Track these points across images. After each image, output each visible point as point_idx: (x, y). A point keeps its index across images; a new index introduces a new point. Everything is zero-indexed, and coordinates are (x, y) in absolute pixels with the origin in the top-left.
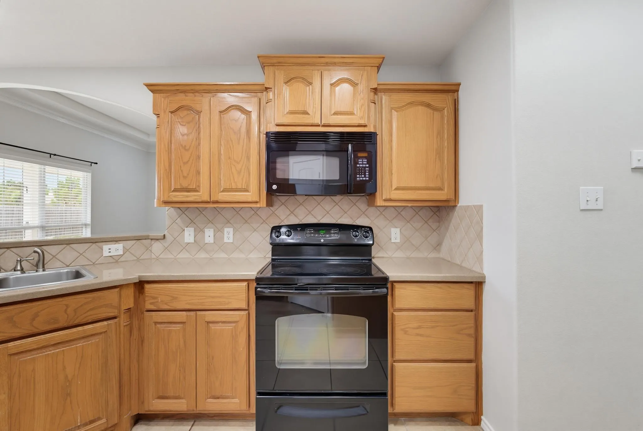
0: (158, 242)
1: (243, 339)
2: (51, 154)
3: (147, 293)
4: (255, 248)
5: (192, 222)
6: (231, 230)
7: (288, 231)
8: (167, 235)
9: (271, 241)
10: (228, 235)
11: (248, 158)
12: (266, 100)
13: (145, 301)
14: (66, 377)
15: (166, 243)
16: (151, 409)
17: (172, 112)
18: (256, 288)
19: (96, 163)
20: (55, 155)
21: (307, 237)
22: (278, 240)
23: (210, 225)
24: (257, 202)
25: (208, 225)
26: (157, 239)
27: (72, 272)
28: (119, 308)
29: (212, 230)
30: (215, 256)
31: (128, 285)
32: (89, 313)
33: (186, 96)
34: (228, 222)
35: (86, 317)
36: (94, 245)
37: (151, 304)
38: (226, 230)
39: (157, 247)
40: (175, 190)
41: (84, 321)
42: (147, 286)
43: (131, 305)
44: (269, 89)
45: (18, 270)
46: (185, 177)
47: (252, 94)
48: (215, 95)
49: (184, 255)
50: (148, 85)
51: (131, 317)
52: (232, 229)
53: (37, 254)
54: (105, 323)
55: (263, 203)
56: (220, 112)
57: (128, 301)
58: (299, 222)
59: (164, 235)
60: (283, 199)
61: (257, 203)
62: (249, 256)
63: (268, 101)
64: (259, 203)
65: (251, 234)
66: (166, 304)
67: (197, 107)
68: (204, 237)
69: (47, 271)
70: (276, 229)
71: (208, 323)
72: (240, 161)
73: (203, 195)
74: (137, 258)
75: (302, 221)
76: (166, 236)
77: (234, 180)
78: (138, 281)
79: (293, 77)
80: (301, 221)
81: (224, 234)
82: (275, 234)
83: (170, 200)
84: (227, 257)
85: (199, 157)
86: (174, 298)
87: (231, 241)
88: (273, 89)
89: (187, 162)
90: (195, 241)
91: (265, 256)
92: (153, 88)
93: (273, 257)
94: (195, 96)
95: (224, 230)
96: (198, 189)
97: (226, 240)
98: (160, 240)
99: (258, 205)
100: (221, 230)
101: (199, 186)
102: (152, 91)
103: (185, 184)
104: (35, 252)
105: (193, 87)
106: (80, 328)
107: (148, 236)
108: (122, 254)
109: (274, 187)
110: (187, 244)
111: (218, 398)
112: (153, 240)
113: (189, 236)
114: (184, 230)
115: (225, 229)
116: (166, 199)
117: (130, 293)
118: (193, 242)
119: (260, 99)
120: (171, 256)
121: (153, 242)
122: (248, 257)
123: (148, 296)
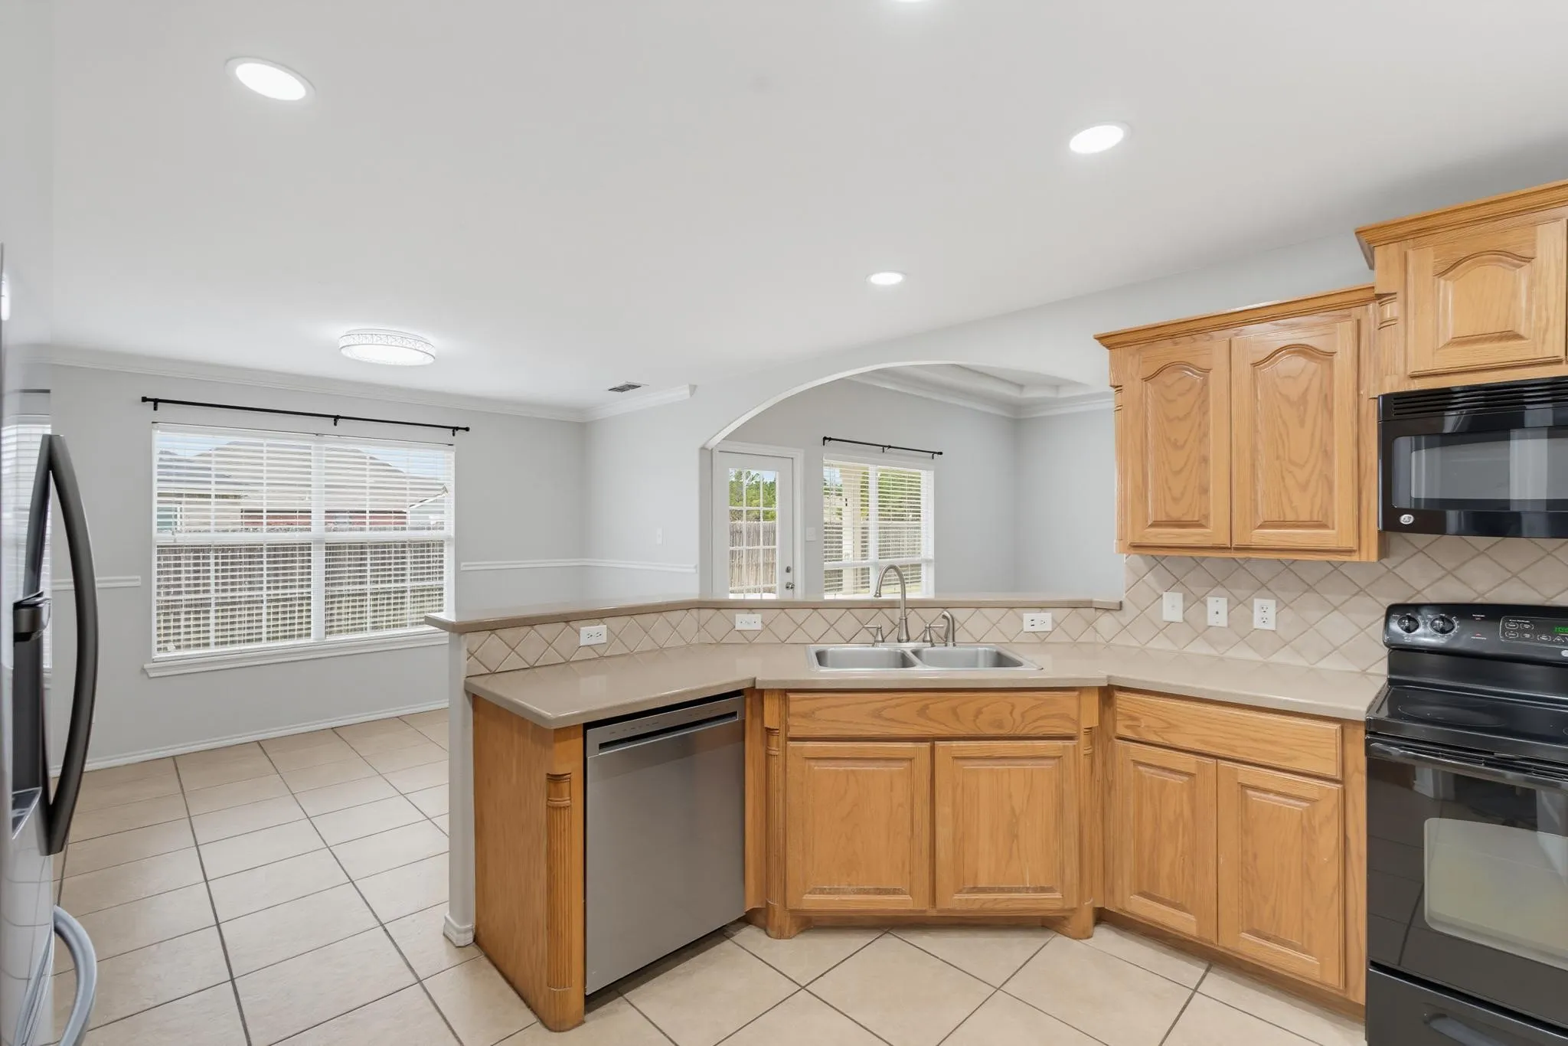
0: (1107, 614)
1: (1328, 840)
2: (884, 446)
3: (1120, 708)
4: (1336, 649)
5: (1176, 583)
6: (1271, 604)
7: (1442, 619)
8: (1127, 604)
9: (1387, 638)
10: (1264, 612)
11: (1327, 454)
12: (1378, 321)
13: (1115, 721)
14: (1013, 809)
15: (1125, 617)
16: (1128, 909)
17: (1146, 379)
18: (1368, 742)
19: (941, 453)
20: (890, 447)
21: (1507, 638)
22: (1408, 639)
23: (1219, 589)
24: (1350, 552)
25: (1214, 590)
26: (1108, 610)
27: (991, 652)
28: (1077, 723)
29: (1223, 601)
30: (1231, 653)
31: (1089, 689)
32: (1040, 723)
33: (1176, 344)
34: (1262, 587)
35: (1036, 728)
36: (1011, 612)
37: (1127, 727)
38: (1258, 603)
39: (1106, 622)
40: (1155, 524)
41: (1033, 733)
42: (1120, 696)
43: (1095, 723)
44: (1385, 297)
45: (927, 641)
46: (1175, 500)
47: (1338, 313)
48: (1241, 330)
49: (1160, 644)
50: (1100, 338)
51: (1092, 743)
52: (1274, 602)
53: (945, 621)
54: (1060, 743)
55: (1370, 551)
56: (1255, 365)
57: (1090, 715)
58: (1477, 598)
59: (1121, 603)
60: (1421, 539)
61: (1353, 554)
62: (1321, 665)
63: (1382, 326)
64: (1357, 553)
65: (1326, 616)
66: (1155, 733)
67: (1203, 363)
68: (1204, 614)
69: (960, 647)
70: (1405, 611)
71: (1244, 786)
72: (1306, 462)
73: (1215, 533)
74: (1073, 639)
75: (1486, 596)
76: (1123, 605)
77: (1291, 502)
78: (1106, 685)
79: (1464, 256)
80: (1482, 595)
81: (1252, 612)
82: (1400, 623)
83: (1145, 542)
84: (1261, 659)
85: (1205, 460)
86: (1170, 726)
87: (1271, 626)
88: (1400, 296)
89: (1181, 471)
90: (1184, 618)
91: (1363, 671)
92: (1109, 341)
93: (1394, 677)
94: (1195, 340)
95: (1252, 604)
96: (1203, 522)
97: (1257, 623)
98: (1111, 612)
99: (1355, 558)
100: (1245, 603)
101: (1206, 517)
102: (1109, 347)
103: (1176, 513)
104: (944, 617)
105: (1191, 326)
106: (1028, 743)
107: (1091, 602)
108: (1050, 630)
109: (1407, 519)
110: (1167, 623)
111: (1267, 939)
112: (1099, 610)
113: (1172, 606)
114: (1161, 596)
115: (1256, 600)
116: (1137, 541)
117: (1093, 701)
118: (1181, 620)
119: (1359, 321)
120: (1134, 643)
121: (1099, 613)
122: (1314, 666)
123: (1121, 713)
